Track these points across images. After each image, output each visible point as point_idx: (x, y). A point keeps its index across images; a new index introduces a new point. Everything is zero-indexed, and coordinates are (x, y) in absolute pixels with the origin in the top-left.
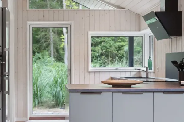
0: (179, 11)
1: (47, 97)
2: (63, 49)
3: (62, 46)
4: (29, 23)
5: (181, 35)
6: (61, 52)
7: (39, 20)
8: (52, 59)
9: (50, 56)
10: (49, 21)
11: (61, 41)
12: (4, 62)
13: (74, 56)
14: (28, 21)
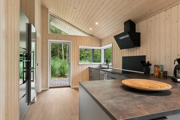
0: (136, 32)
1: (57, 72)
2: (62, 55)
3: (62, 54)
4: (49, 40)
5: (140, 46)
6: (62, 56)
7: (54, 39)
8: (59, 58)
9: (58, 57)
10: (59, 40)
11: (62, 52)
12: (29, 61)
13: (72, 57)
14: (49, 39)
